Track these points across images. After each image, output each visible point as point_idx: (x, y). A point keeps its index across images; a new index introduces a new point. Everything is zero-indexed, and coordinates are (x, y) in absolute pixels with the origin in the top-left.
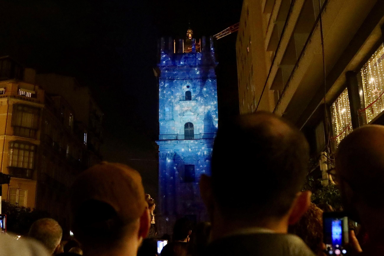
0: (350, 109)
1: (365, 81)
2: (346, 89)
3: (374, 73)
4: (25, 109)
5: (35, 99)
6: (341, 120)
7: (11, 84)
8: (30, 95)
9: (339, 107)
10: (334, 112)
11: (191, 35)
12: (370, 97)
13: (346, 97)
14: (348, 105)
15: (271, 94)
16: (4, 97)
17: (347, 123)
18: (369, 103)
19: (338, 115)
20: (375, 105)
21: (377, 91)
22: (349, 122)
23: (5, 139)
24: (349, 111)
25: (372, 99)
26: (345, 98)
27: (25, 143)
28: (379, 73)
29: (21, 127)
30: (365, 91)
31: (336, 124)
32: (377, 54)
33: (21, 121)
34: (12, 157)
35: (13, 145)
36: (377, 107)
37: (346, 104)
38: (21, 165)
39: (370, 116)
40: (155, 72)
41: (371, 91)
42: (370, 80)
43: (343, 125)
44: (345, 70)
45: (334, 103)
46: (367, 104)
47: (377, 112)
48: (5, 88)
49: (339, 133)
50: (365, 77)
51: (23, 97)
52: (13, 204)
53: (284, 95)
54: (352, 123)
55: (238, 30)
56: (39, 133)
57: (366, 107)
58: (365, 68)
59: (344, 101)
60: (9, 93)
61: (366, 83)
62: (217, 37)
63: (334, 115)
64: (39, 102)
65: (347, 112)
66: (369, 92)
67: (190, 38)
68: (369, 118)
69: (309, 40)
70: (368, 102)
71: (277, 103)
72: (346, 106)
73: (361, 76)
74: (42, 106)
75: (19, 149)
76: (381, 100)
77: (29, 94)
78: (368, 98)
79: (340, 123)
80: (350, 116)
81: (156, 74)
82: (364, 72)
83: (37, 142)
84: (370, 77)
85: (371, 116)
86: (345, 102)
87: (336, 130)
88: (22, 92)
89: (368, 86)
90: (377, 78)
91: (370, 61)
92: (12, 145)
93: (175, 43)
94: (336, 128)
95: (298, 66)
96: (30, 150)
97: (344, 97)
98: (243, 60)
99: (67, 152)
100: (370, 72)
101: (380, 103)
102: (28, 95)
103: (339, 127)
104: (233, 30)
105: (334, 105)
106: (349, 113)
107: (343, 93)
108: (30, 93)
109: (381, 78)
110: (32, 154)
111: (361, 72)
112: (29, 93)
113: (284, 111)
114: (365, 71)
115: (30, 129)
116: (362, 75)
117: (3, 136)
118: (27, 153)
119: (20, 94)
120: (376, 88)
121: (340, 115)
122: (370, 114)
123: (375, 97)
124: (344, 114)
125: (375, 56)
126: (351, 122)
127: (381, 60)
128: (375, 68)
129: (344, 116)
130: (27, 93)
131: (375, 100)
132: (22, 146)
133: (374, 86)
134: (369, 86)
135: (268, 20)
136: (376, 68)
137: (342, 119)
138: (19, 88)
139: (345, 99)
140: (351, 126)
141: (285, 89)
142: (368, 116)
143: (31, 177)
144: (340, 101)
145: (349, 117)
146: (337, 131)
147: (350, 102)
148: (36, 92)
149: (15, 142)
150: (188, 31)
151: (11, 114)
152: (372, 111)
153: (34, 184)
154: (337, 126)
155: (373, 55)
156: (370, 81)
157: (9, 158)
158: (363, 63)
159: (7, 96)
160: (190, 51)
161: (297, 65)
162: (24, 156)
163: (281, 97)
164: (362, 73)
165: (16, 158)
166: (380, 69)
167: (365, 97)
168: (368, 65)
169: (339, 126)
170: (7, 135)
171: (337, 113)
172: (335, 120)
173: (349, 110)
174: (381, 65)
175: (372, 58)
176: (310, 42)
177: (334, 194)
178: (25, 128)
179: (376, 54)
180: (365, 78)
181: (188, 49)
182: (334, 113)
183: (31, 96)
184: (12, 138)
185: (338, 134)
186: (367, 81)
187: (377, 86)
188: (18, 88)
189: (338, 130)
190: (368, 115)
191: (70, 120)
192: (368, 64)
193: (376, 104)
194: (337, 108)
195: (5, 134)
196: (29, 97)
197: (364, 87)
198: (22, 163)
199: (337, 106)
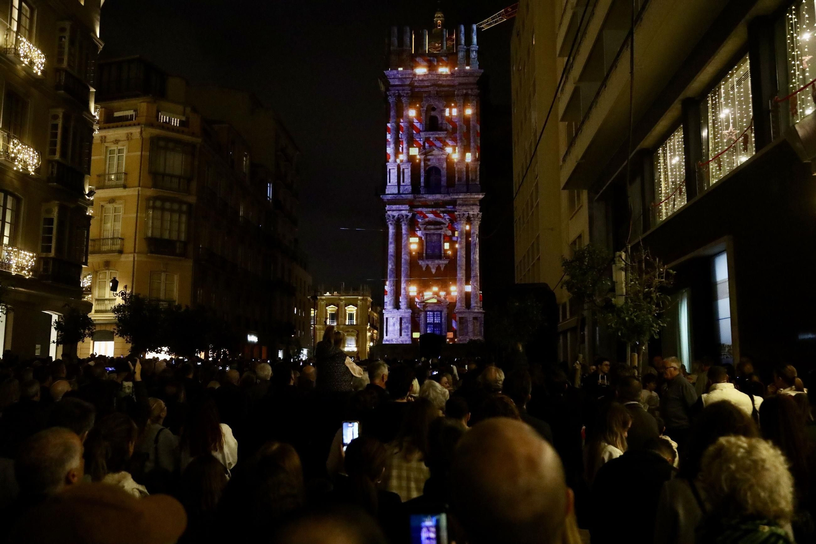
1: (713, 116)
3: (730, 103)
4: (171, 145)
5: (185, 129)
6: (670, 177)
7: (146, 104)
8: (177, 123)
9: (668, 155)
10: (659, 163)
11: (440, 21)
12: (718, 142)
13: (680, 140)
14: (682, 153)
16: (134, 125)
17: (679, 182)
18: (716, 153)
19: (665, 168)
21: (733, 132)
22: (681, 180)
23: (140, 193)
25: (721, 146)
26: (678, 142)
27: (172, 200)
28: (737, 103)
29: (164, 175)
30: (712, 132)
31: (661, 182)
32: (737, 70)
33: (165, 165)
34: (152, 223)
35: (154, 203)
36: (728, 160)
37: (678, 151)
38: (166, 236)
39: (716, 173)
40: (382, 84)
41: (720, 132)
42: (721, 113)
43: (672, 185)
44: (681, 97)
45: (661, 149)
46: (712, 153)
47: (728, 168)
48: (134, 111)
49: (665, 196)
50: (713, 109)
51: (167, 126)
53: (581, 132)
54: (686, 182)
56: (194, 185)
57: (710, 159)
58: (715, 95)
59: (676, 147)
60: (143, 120)
61: (714, 118)
62: (482, 26)
63: (659, 167)
64: (193, 134)
65: (680, 165)
66: (718, 134)
67: (439, 27)
68: (714, 177)
70: (715, 150)
71: (572, 142)
72: (679, 155)
73: (708, 107)
74: (198, 140)
75: (163, 209)
77: (175, 122)
78: (716, 143)
79: (668, 183)
80: (683, 171)
82: (712, 99)
83: (192, 199)
84: (722, 108)
85: (718, 173)
86: (678, 148)
88: (165, 117)
89: (717, 124)
90: (733, 110)
91: (723, 83)
92: (151, 203)
94: (660, 189)
96: (180, 212)
97: (677, 139)
98: (521, 69)
99: (241, 214)
100: (722, 101)
101: (734, 153)
102: (174, 123)
103: (666, 187)
104: (509, 15)
105: (661, 152)
107: (676, 133)
108: (177, 120)
109: (739, 111)
110: (184, 218)
111: (707, 101)
113: (580, 157)
115: (179, 177)
117: (137, 189)
118: (176, 217)
119: (162, 121)
120: (731, 127)
121: (669, 167)
122: (716, 171)
123: (727, 142)
124: (675, 167)
125: (734, 75)
126: (684, 181)
127: (743, 82)
129: (675, 170)
130: (173, 119)
131: (726, 147)
132: (167, 205)
136: (733, 94)
137: (672, 175)
138: (158, 112)
140: (684, 187)
141: (583, 123)
142: (713, 172)
143: (184, 255)
144: (670, 146)
146: (661, 193)
148: (188, 118)
149: (155, 198)
150: (436, 15)
151: (148, 154)
152: (720, 167)
153: (189, 264)
154: (663, 186)
155: (730, 72)
157: (146, 223)
158: (713, 85)
159: (139, 124)
160: (438, 49)
161: (604, 84)
162: (171, 221)
163: (577, 133)
164: (709, 102)
165: (158, 224)
166: (740, 97)
167: (710, 141)
168: (720, 88)
169: (666, 185)
170: (142, 187)
171: (665, 164)
172: (660, 175)
173: (682, 162)
174: (742, 90)
175: (729, 76)
177: (631, 320)
178: (172, 176)
179: (735, 71)
182: (659, 165)
183: (179, 124)
184: (150, 192)
185: (663, 199)
186: (715, 114)
188: (157, 110)
189: (663, 192)
191: (244, 162)
193: (727, 154)
194: (664, 156)
195: (139, 186)
196: (175, 125)
197: (710, 125)
198: (168, 232)
199: (664, 154)
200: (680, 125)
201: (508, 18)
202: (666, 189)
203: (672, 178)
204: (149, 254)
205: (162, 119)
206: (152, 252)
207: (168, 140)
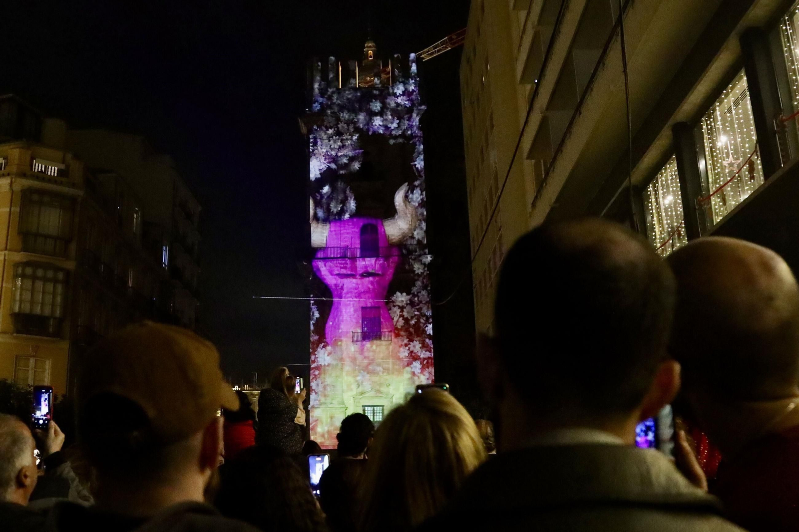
0: (680, 197)
1: (710, 143)
2: (674, 157)
3: (728, 126)
4: (46, 199)
5: (64, 180)
6: (664, 218)
7: (18, 150)
8: (54, 173)
9: (661, 192)
10: (651, 203)
11: (372, 52)
12: (719, 172)
13: (673, 173)
14: (677, 189)
15: (528, 166)
17: (676, 224)
18: (718, 186)
19: (658, 208)
20: (729, 189)
21: (733, 162)
22: (679, 222)
23: (7, 258)
24: (678, 201)
25: (723, 177)
26: (672, 176)
27: (46, 267)
28: (736, 126)
29: (37, 235)
30: (711, 162)
31: (654, 225)
32: (732, 89)
33: (39, 224)
34: (21, 294)
35: (23, 270)
36: (732, 193)
37: (672, 187)
38: (38, 310)
39: (720, 210)
40: (303, 125)
41: (720, 161)
42: (718, 140)
43: (668, 228)
44: (671, 122)
45: (651, 185)
46: (713, 186)
47: (734, 203)
48: (4, 159)
49: (660, 242)
50: (709, 134)
51: (42, 176)
52: (22, 388)
53: (554, 169)
54: (685, 223)
55: (463, 42)
56: (73, 247)
57: (711, 193)
58: (710, 118)
59: (669, 182)
60: (14, 169)
61: (711, 145)
62: (422, 56)
63: (650, 208)
64: (74, 185)
65: (675, 203)
66: (717, 163)
67: (371, 59)
68: (717, 214)
69: (601, 62)
70: (716, 183)
71: (541, 185)
72: (673, 191)
73: (703, 133)
74: (80, 193)
75: (34, 278)
76: (740, 179)
77: (53, 171)
78: (716, 174)
79: (663, 224)
80: (680, 210)
81: (304, 130)
82: (707, 123)
83: (70, 265)
84: (720, 135)
85: (722, 209)
86: (672, 183)
87: (654, 237)
88: (40, 165)
89: (715, 152)
90: (732, 135)
91: (718, 104)
92: (21, 270)
93: (340, 69)
94: (654, 234)
95: (580, 113)
96: (55, 281)
97: (671, 171)
98: (474, 102)
99: (130, 284)
100: (718, 125)
101: (739, 184)
102: (51, 172)
103: (661, 231)
104: (454, 43)
105: (651, 189)
106: (679, 204)
107: (668, 166)
108: (55, 169)
109: (740, 136)
110: (60, 288)
111: (702, 126)
112: (53, 168)
113: (553, 200)
114: (709, 122)
115: (56, 238)
116: (703, 130)
117: (3, 253)
118: (50, 287)
119: (36, 170)
120: (731, 156)
121: (662, 207)
122: (720, 207)
123: (729, 172)
124: (670, 207)
125: (729, 94)
126: (683, 222)
127: (741, 102)
128: (729, 117)
129: (669, 210)
130: (50, 167)
131: (729, 179)
132: (40, 273)
133: (726, 151)
134: (718, 151)
135: (523, 24)
136: (731, 117)
137: (667, 216)
138: (32, 159)
139: (671, 178)
140: (683, 230)
141: (555, 159)
142: (716, 209)
143: (58, 334)
144: (662, 181)
145: (679, 212)
147: (680, 182)
148: (68, 167)
149: (25, 264)
150: (366, 45)
151: (18, 210)
152: (724, 201)
153: (65, 346)
154: (657, 230)
155: (724, 91)
156: (720, 141)
157: (13, 295)
158: (706, 107)
159: (8, 175)
160: (370, 84)
161: (578, 110)
162: (44, 293)
163: (547, 174)
164: (704, 127)
165: (27, 296)
166: (739, 119)
167: (709, 172)
168: (714, 110)
169: (661, 229)
170: (10, 250)
171: (657, 204)
172: (653, 217)
173: (679, 199)
174: (740, 111)
175: (723, 96)
176: (603, 66)
178: (46, 237)
179: (730, 91)
180: (709, 136)
181: (367, 80)
182: (650, 205)
183: (57, 174)
184: (19, 257)
185: (659, 245)
186: (713, 142)
187: (732, 152)
188: (31, 157)
189: (658, 237)
190: (716, 207)
191: (135, 220)
192: (716, 110)
193: (731, 186)
194: (656, 194)
195: (6, 249)
196: (52, 174)
197: (707, 153)
198: (40, 305)
199: (655, 191)
200: (672, 156)
201: (453, 47)
202: (661, 233)
203: (667, 220)
204: (15, 334)
205: (37, 168)
206: (18, 332)
207: (41, 192)
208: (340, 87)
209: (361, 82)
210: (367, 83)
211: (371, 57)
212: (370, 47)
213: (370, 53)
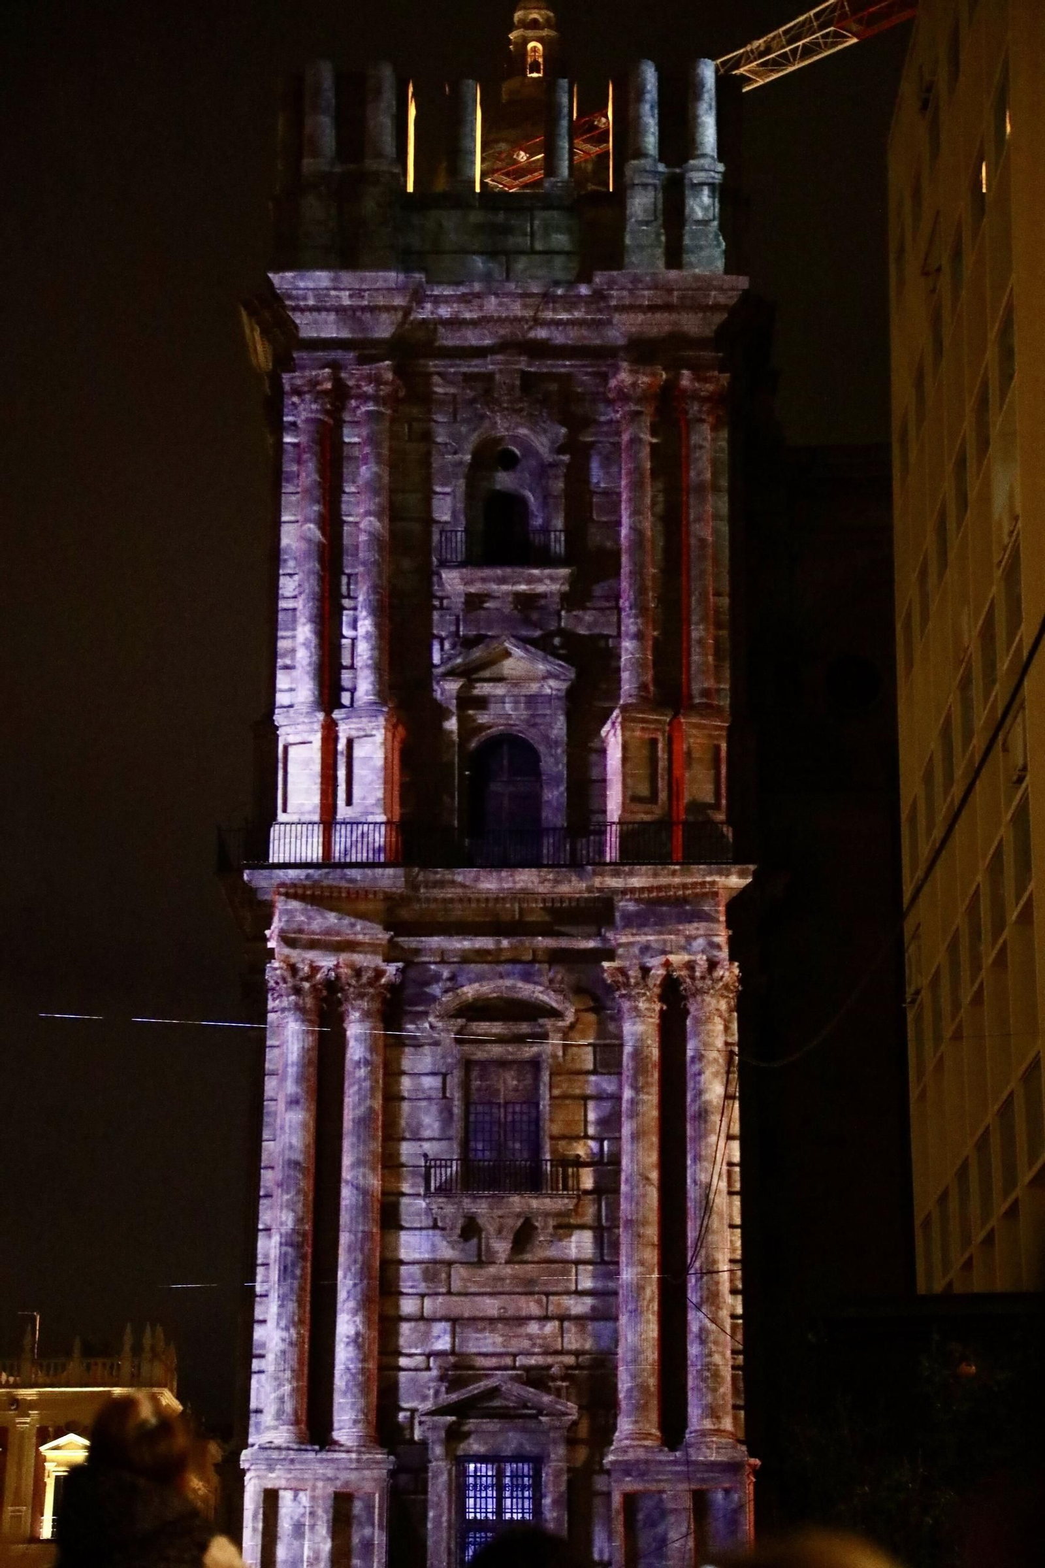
11: (539, 46)
40: (257, 336)
55: (912, 13)
62: (741, 71)
67: (535, 75)
81: (261, 354)
93: (413, 111)
98: (939, 270)
104: (875, 19)
150: (518, 15)
160: (528, 179)
181: (516, 162)
208: (410, 188)
209: (497, 170)
210: (518, 172)
211: (535, 67)
212: (534, 25)
213: (534, 49)
